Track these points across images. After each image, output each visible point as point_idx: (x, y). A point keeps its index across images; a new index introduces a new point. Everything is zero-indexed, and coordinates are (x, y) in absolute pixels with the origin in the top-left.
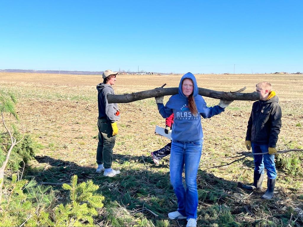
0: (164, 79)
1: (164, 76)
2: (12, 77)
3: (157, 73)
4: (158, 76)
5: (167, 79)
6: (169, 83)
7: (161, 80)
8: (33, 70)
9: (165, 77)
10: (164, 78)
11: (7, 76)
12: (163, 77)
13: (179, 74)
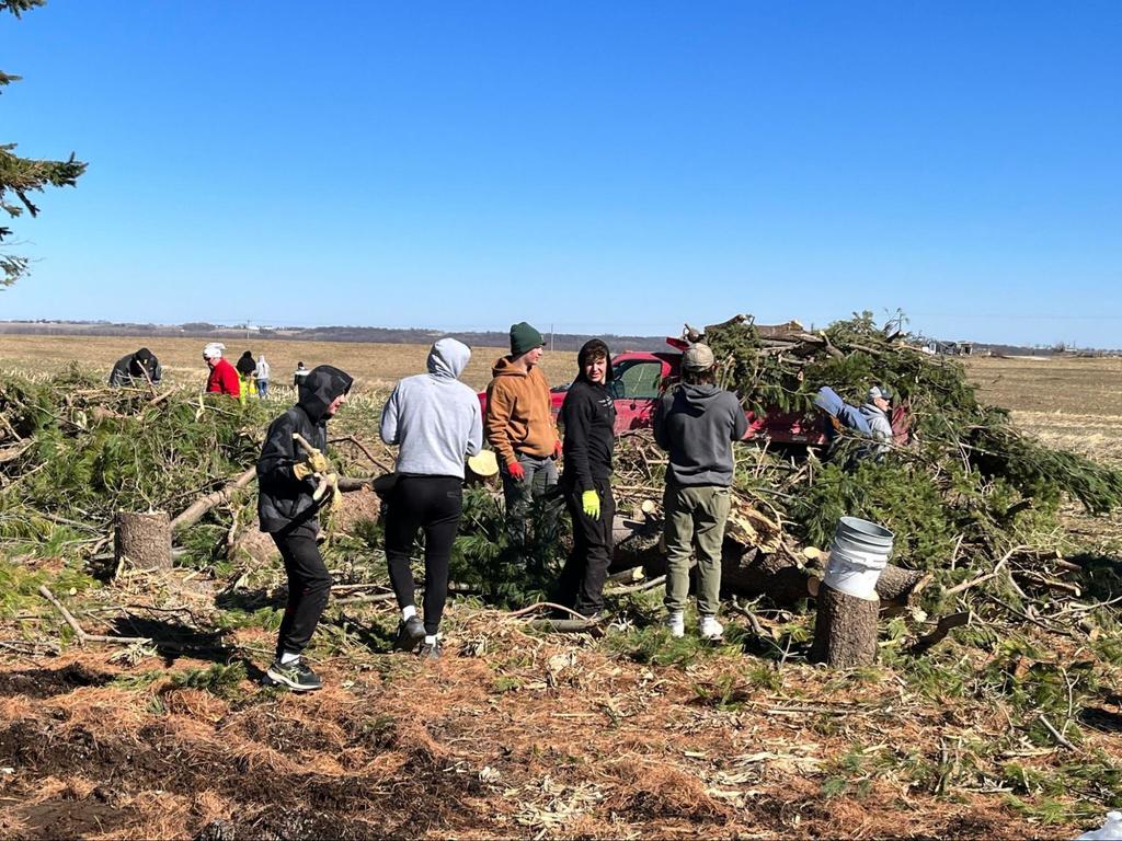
0: (1025, 376)
1: (1026, 361)
2: (373, 362)
3: (986, 346)
4: (997, 363)
5: (1038, 377)
6: (1051, 397)
7: (1010, 379)
8: (430, 329)
9: (1028, 365)
10: (1022, 370)
11: (353, 356)
12: (1019, 365)
13: (1100, 354)
